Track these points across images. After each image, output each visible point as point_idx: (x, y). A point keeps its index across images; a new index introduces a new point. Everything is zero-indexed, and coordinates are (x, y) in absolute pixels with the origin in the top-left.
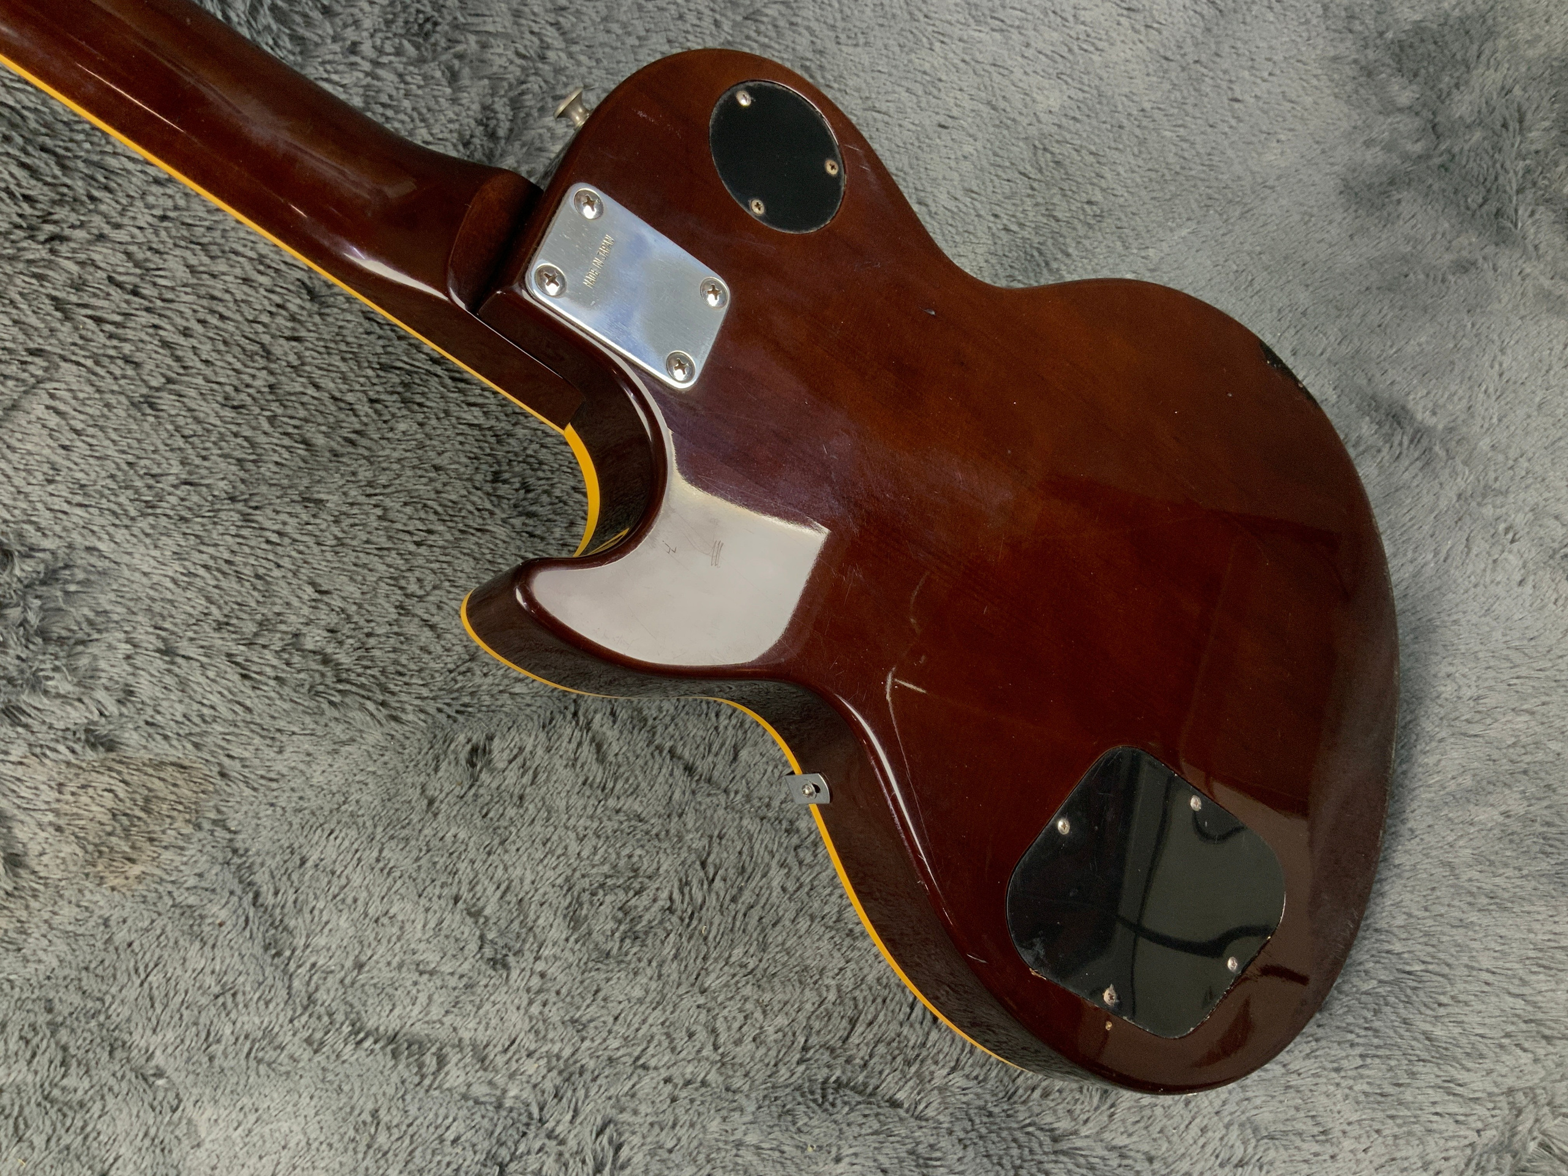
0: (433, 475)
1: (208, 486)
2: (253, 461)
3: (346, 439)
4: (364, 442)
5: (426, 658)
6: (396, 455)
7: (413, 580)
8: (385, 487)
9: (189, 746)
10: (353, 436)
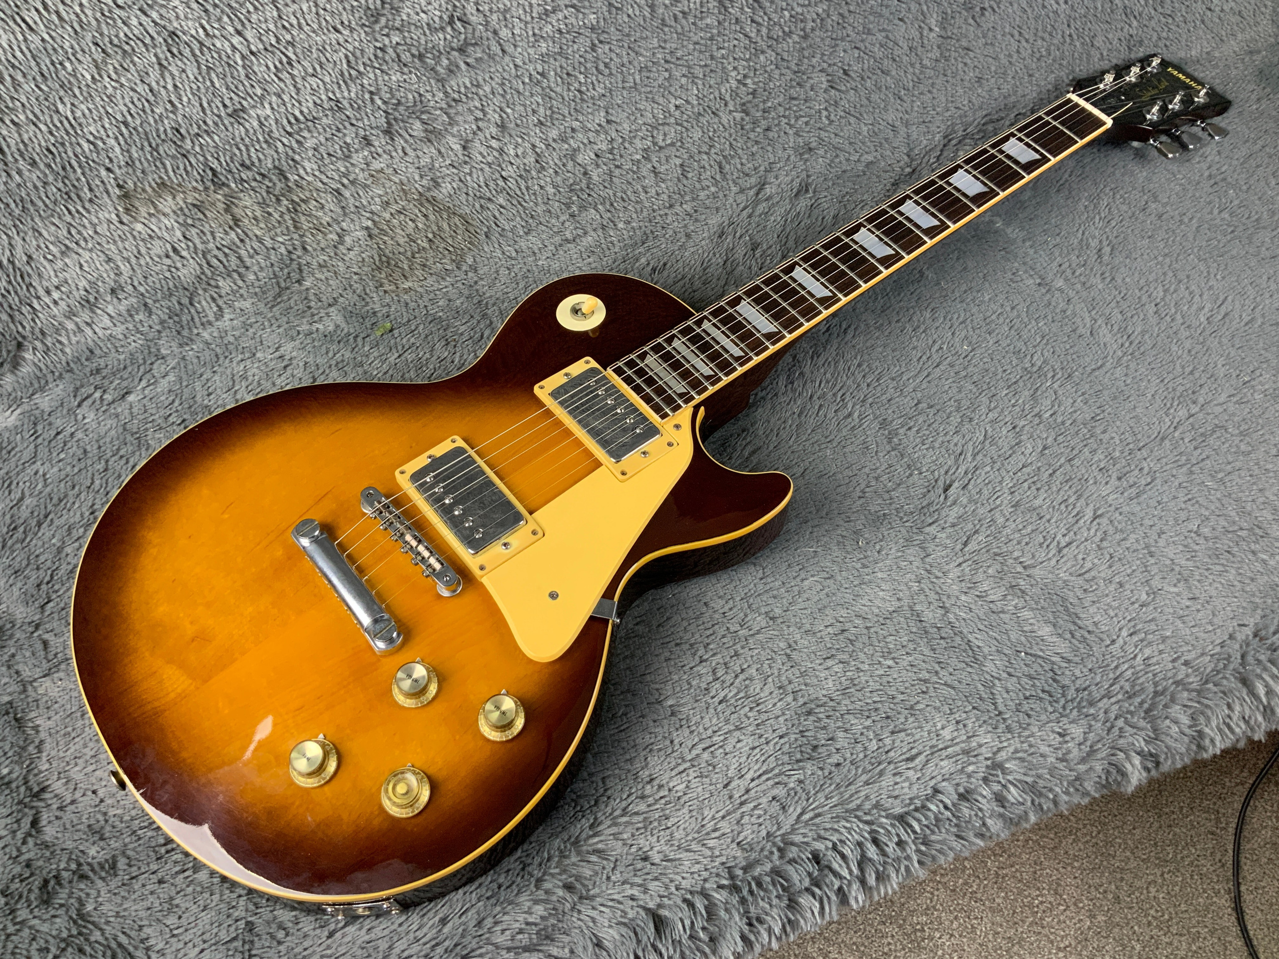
0: (709, 62)
1: (584, 14)
2: (617, 9)
3: (675, 15)
4: (684, 21)
5: (643, 196)
6: (695, 39)
7: (662, 132)
8: (678, 59)
9: (477, 206)
10: (680, 15)
